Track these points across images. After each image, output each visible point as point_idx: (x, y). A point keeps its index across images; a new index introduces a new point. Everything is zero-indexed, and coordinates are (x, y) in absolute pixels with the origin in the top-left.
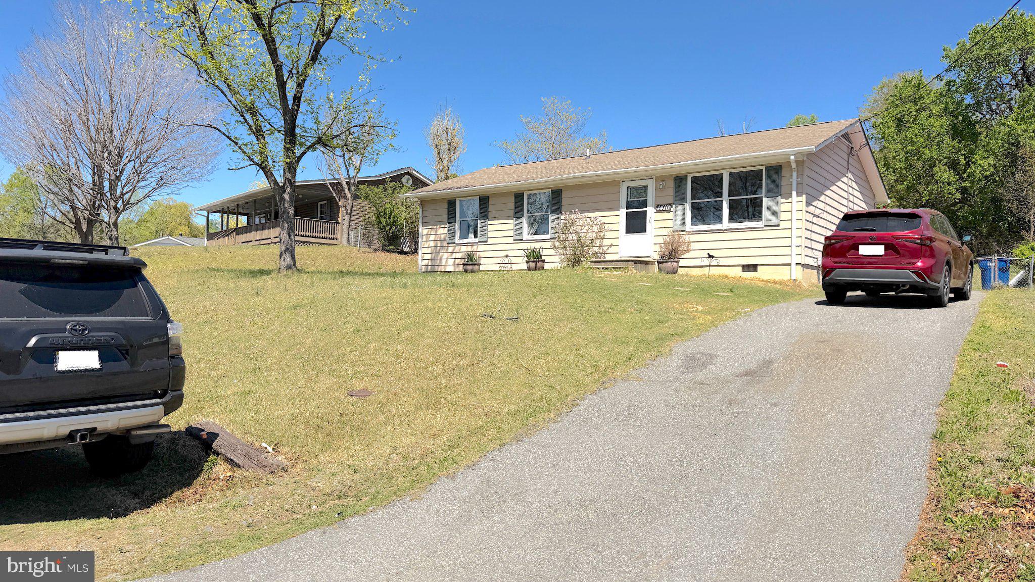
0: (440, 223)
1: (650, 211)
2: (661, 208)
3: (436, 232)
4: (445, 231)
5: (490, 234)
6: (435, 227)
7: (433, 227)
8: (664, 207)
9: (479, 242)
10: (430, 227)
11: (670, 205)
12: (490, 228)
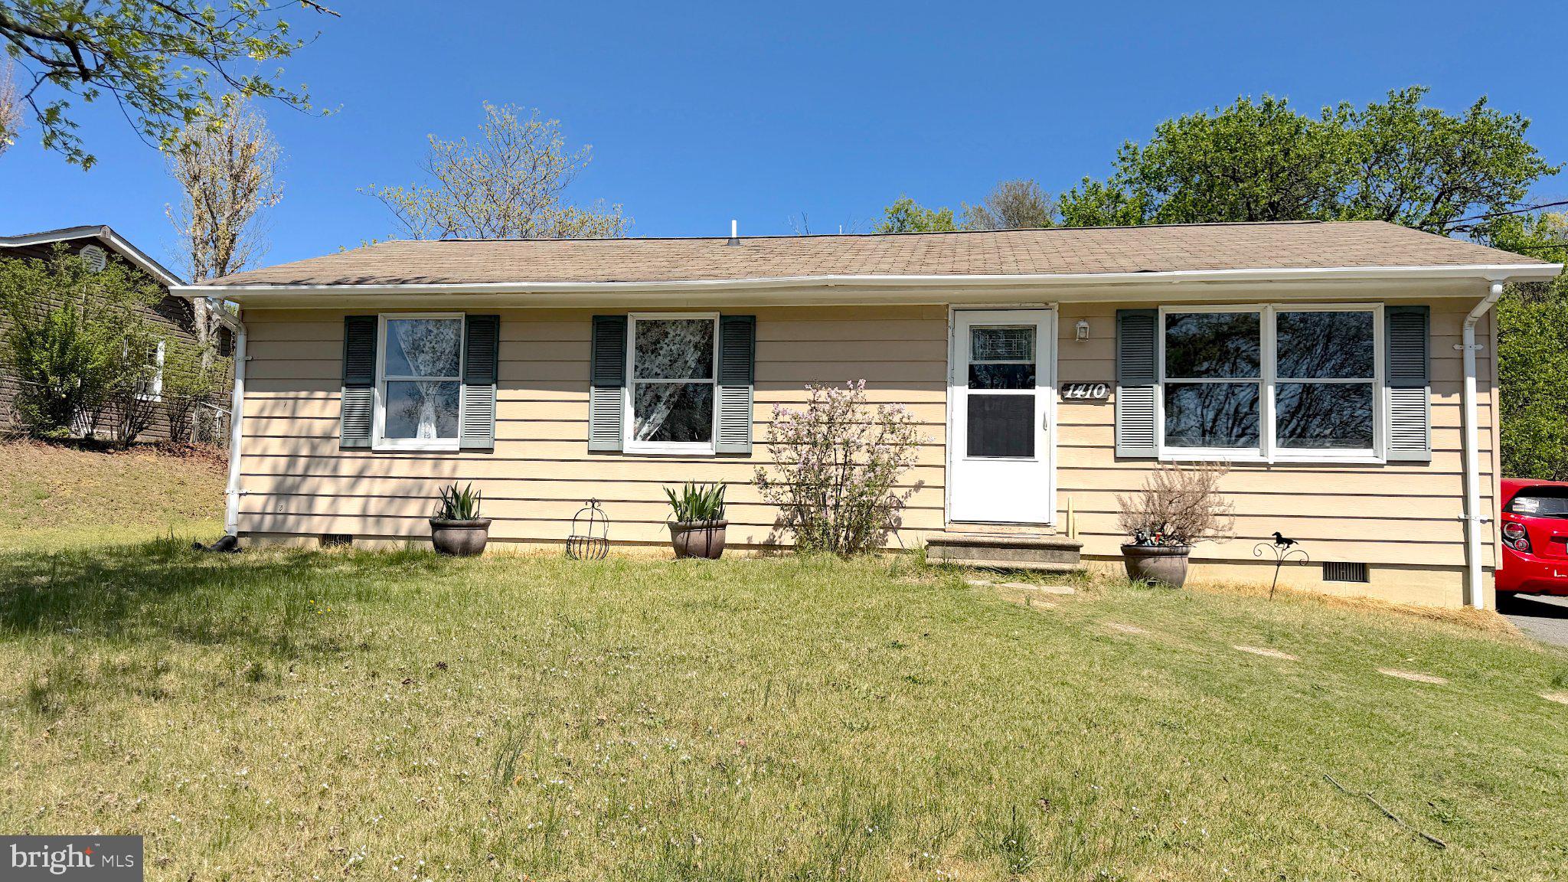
0: (312, 383)
1: (1045, 398)
2: (1079, 393)
3: (294, 411)
4: (334, 409)
5: (501, 430)
6: (292, 394)
7: (282, 395)
8: (1086, 390)
9: (462, 450)
10: (271, 395)
11: (1107, 386)
12: (502, 410)
